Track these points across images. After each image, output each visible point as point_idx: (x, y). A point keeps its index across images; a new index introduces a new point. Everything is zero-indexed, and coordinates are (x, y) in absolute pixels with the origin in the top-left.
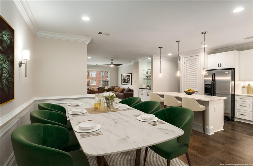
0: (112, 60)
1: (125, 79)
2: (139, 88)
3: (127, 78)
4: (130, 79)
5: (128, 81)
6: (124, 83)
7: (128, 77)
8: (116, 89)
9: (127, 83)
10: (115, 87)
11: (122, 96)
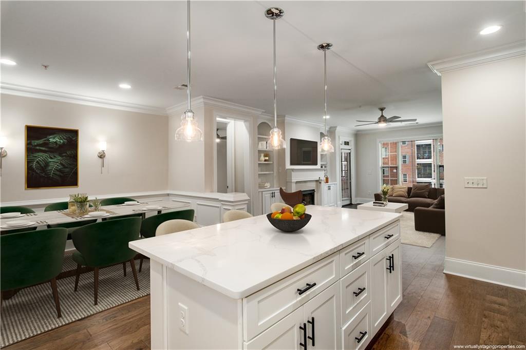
0: (382, 110)
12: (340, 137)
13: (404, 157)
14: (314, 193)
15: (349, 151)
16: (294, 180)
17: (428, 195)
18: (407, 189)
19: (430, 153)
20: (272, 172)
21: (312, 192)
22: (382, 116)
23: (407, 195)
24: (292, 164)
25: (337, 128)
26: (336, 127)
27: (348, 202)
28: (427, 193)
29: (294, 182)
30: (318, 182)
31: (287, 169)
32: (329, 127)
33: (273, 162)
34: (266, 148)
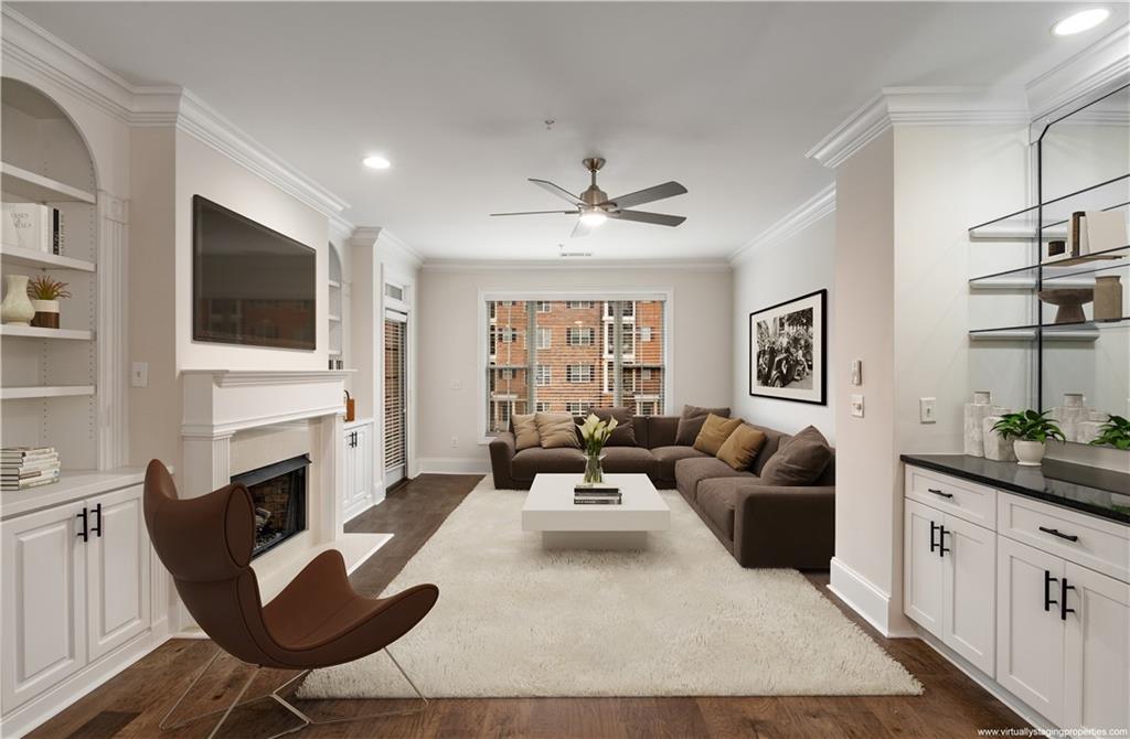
0: (594, 165)
1: (773, 352)
2: (905, 459)
3: (784, 341)
4: (808, 347)
5: (793, 364)
6: (765, 383)
7: (790, 330)
8: (709, 429)
9: (785, 380)
10: (705, 413)
11: (732, 512)
12: (385, 268)
14: (305, 468)
15: (402, 318)
16: (224, 424)
18: (573, 423)
20: (90, 390)
21: (292, 468)
22: (594, 188)
25: (380, 236)
26: (376, 230)
29: (223, 435)
30: (322, 425)
31: (183, 373)
32: (352, 226)
33: (95, 335)
34: (56, 251)
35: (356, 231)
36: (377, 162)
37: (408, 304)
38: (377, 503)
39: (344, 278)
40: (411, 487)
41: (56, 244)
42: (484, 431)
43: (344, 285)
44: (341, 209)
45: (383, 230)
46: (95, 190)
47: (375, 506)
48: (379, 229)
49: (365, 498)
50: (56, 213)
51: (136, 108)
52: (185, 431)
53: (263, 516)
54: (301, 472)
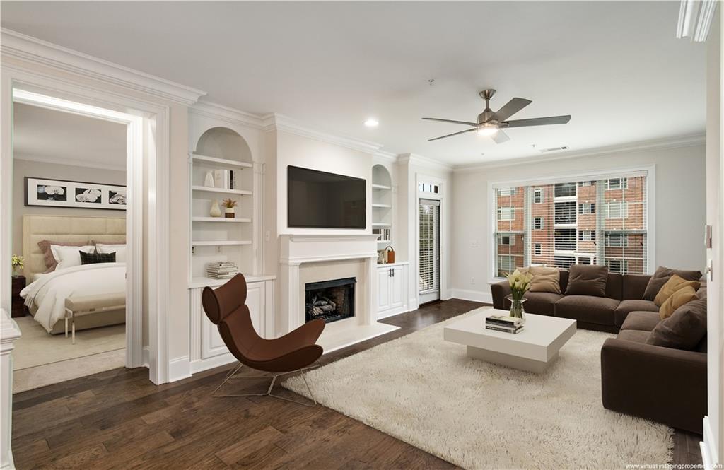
0: (486, 97)
12: (418, 175)
13: (538, 220)
14: (354, 284)
15: (437, 204)
16: (295, 259)
17: (606, 290)
18: (558, 275)
19: (574, 215)
20: (250, 242)
22: (488, 110)
23: (558, 287)
24: (290, 225)
25: (411, 158)
26: (408, 155)
27: (433, 298)
28: (603, 285)
29: (295, 265)
30: (365, 263)
31: (280, 236)
32: (395, 155)
33: (252, 220)
34: (232, 188)
35: (399, 157)
36: (372, 123)
37: (443, 195)
38: (411, 310)
39: (392, 184)
40: (442, 305)
41: (231, 184)
42: (493, 275)
43: (393, 188)
44: (377, 148)
45: (412, 154)
46: (251, 162)
47: (409, 312)
48: (410, 154)
49: (402, 306)
50: (232, 172)
51: (265, 125)
52: (281, 261)
53: (332, 306)
54: (352, 286)
